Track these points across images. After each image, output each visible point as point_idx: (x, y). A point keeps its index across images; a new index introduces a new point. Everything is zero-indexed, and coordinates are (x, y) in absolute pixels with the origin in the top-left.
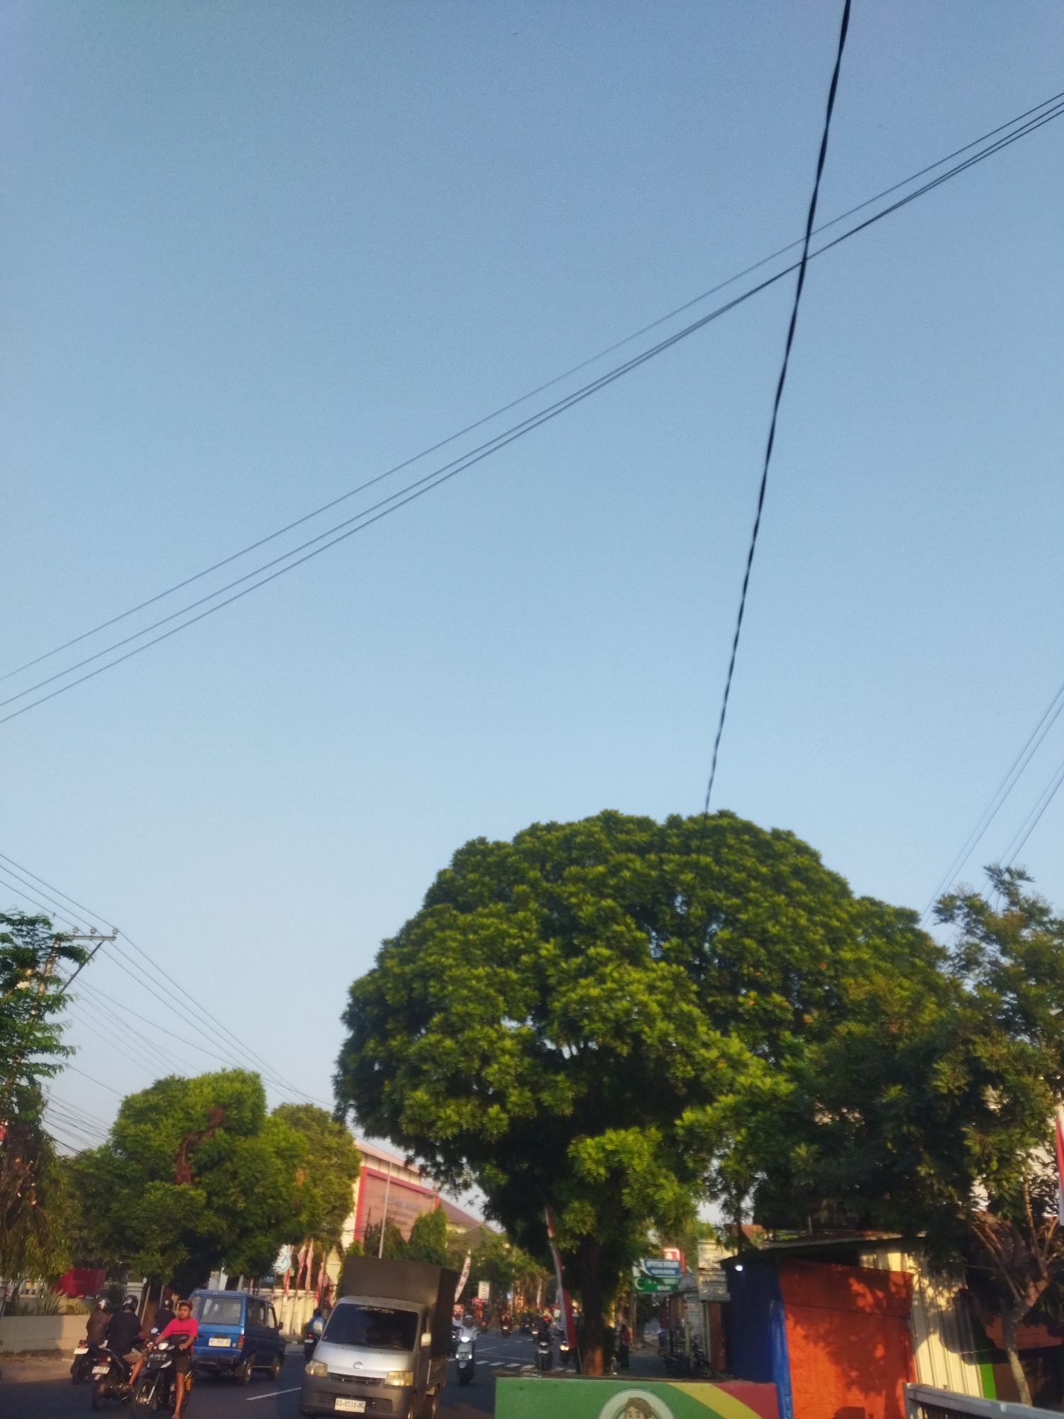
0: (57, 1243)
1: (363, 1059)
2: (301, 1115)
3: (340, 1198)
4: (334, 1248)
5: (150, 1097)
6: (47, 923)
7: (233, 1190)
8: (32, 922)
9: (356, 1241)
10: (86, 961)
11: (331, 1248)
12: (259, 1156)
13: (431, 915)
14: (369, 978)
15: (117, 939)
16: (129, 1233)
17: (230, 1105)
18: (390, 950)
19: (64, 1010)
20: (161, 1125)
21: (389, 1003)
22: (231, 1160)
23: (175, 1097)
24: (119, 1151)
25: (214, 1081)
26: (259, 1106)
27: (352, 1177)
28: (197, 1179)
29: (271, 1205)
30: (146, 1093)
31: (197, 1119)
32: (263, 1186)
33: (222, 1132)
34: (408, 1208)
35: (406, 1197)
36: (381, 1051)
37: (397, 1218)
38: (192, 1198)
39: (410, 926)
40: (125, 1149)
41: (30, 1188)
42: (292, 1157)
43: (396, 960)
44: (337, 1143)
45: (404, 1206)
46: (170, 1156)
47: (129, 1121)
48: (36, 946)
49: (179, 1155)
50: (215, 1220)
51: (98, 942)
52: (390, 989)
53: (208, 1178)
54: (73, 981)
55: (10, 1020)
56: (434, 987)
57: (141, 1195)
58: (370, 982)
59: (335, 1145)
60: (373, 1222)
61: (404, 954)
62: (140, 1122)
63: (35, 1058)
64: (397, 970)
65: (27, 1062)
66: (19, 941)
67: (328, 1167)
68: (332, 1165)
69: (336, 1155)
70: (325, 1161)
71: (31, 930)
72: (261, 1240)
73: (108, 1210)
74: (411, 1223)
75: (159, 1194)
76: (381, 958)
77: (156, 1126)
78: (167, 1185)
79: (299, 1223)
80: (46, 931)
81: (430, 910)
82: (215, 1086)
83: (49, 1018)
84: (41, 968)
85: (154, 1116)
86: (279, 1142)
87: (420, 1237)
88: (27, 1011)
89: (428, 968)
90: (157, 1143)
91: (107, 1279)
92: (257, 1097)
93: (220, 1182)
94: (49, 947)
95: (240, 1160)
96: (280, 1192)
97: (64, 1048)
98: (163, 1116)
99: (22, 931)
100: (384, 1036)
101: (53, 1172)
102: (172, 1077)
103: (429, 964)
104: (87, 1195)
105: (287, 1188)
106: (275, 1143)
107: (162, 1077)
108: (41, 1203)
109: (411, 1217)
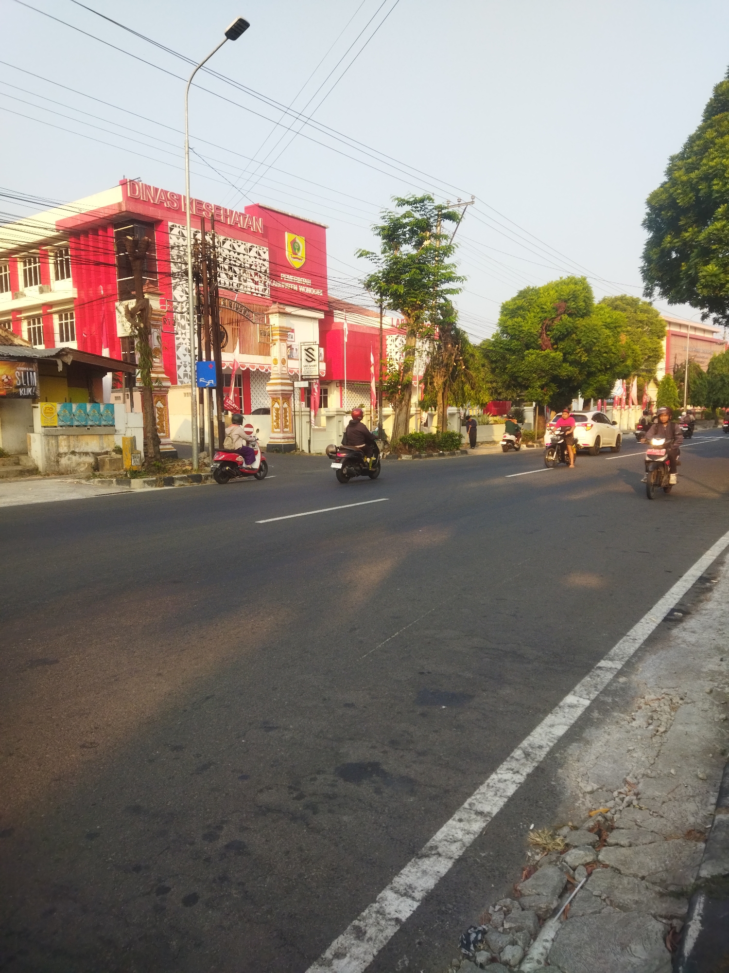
0: (482, 388)
1: (663, 251)
2: (619, 302)
3: (653, 351)
4: (652, 381)
5: (517, 302)
6: (430, 199)
7: (579, 350)
8: (422, 201)
9: (667, 374)
10: (460, 220)
11: (650, 381)
12: (594, 329)
13: (711, 126)
14: (662, 189)
15: (475, 202)
16: (520, 380)
17: (569, 299)
18: (677, 163)
19: (454, 254)
20: (527, 317)
21: (680, 204)
22: (575, 333)
23: (532, 299)
24: (505, 335)
25: (557, 286)
26: (588, 299)
27: (660, 337)
28: (555, 346)
29: (605, 357)
30: (514, 300)
31: (549, 311)
32: (598, 346)
33: (566, 316)
34: (704, 353)
35: (701, 346)
36: (677, 242)
37: (696, 359)
38: (553, 358)
39: (692, 140)
40: (508, 334)
41: (459, 360)
42: (615, 327)
43: (683, 170)
44: (647, 317)
45: (701, 351)
46: (535, 335)
47: (508, 317)
48: (428, 216)
49: (541, 334)
50: (571, 368)
51: (464, 207)
52: (680, 194)
53: (561, 345)
54: (455, 236)
55: (425, 265)
56: (718, 184)
57: (523, 358)
58: (662, 192)
59: (646, 319)
60: (679, 363)
61: (689, 163)
62: (513, 317)
63: (445, 286)
64: (685, 178)
65: (441, 289)
66: (417, 215)
67: (642, 333)
68: (645, 331)
69: (647, 325)
70: (640, 329)
71: (423, 206)
72: (603, 378)
73: (506, 368)
74: (708, 361)
75: (534, 356)
76: (670, 172)
77: (524, 318)
78: (538, 351)
79: (627, 366)
80: (431, 204)
81: (709, 122)
82: (557, 289)
83: (447, 261)
84: (434, 230)
85: (521, 312)
86: (606, 319)
87: (714, 368)
88: (433, 258)
89: (710, 171)
90: (527, 328)
91: (512, 406)
92: (587, 292)
93: (570, 346)
94: (436, 215)
95: (581, 332)
96: (611, 349)
97: (459, 278)
98: (527, 312)
99: (418, 207)
100: (678, 231)
101: (470, 350)
102: (528, 287)
103: (712, 167)
104: (492, 362)
105: (616, 347)
106: (603, 320)
107: (522, 289)
108: (467, 368)
109: (707, 358)
